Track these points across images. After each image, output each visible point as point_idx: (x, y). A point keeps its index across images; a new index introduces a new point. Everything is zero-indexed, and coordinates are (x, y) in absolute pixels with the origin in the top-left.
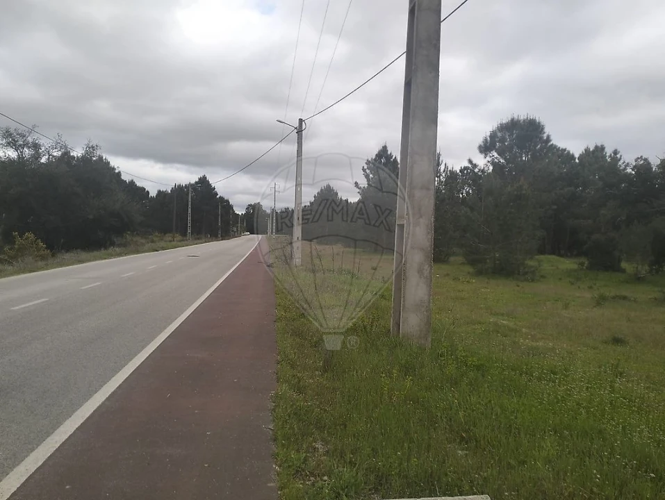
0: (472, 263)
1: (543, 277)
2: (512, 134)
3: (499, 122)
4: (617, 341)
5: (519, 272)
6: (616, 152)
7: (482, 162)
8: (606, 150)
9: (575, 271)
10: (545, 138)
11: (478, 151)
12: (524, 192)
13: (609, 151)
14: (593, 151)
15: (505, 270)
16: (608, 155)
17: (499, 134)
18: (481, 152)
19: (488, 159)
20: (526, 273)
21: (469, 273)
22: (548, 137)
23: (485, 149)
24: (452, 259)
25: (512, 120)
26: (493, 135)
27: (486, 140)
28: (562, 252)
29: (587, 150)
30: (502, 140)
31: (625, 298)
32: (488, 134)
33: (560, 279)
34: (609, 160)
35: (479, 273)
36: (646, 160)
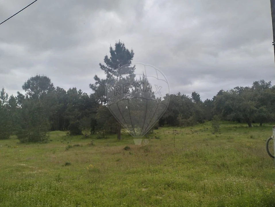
0: (19, 138)
1: (51, 141)
2: (37, 82)
3: (31, 77)
4: (67, 164)
5: (40, 140)
6: (80, 90)
7: (24, 93)
8: (77, 89)
9: (65, 136)
10: (51, 84)
11: (22, 88)
12: (41, 106)
13: (78, 90)
14: (72, 90)
15: (35, 139)
16: (78, 91)
17: (31, 82)
18: (24, 89)
19: (27, 92)
20: (44, 140)
21: (17, 143)
22: (52, 84)
23: (25, 87)
24: (11, 137)
25: (37, 76)
26: (29, 82)
27: (26, 84)
28: (63, 129)
29: (70, 89)
30: (33, 84)
31: (78, 146)
32: (27, 81)
33: (58, 141)
34: (78, 93)
35: (23, 142)
36: (86, 94)
